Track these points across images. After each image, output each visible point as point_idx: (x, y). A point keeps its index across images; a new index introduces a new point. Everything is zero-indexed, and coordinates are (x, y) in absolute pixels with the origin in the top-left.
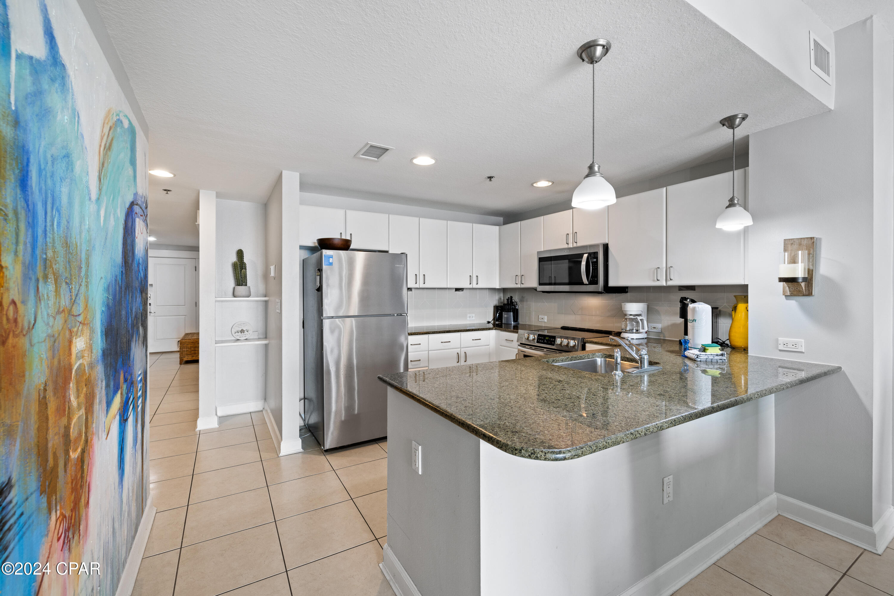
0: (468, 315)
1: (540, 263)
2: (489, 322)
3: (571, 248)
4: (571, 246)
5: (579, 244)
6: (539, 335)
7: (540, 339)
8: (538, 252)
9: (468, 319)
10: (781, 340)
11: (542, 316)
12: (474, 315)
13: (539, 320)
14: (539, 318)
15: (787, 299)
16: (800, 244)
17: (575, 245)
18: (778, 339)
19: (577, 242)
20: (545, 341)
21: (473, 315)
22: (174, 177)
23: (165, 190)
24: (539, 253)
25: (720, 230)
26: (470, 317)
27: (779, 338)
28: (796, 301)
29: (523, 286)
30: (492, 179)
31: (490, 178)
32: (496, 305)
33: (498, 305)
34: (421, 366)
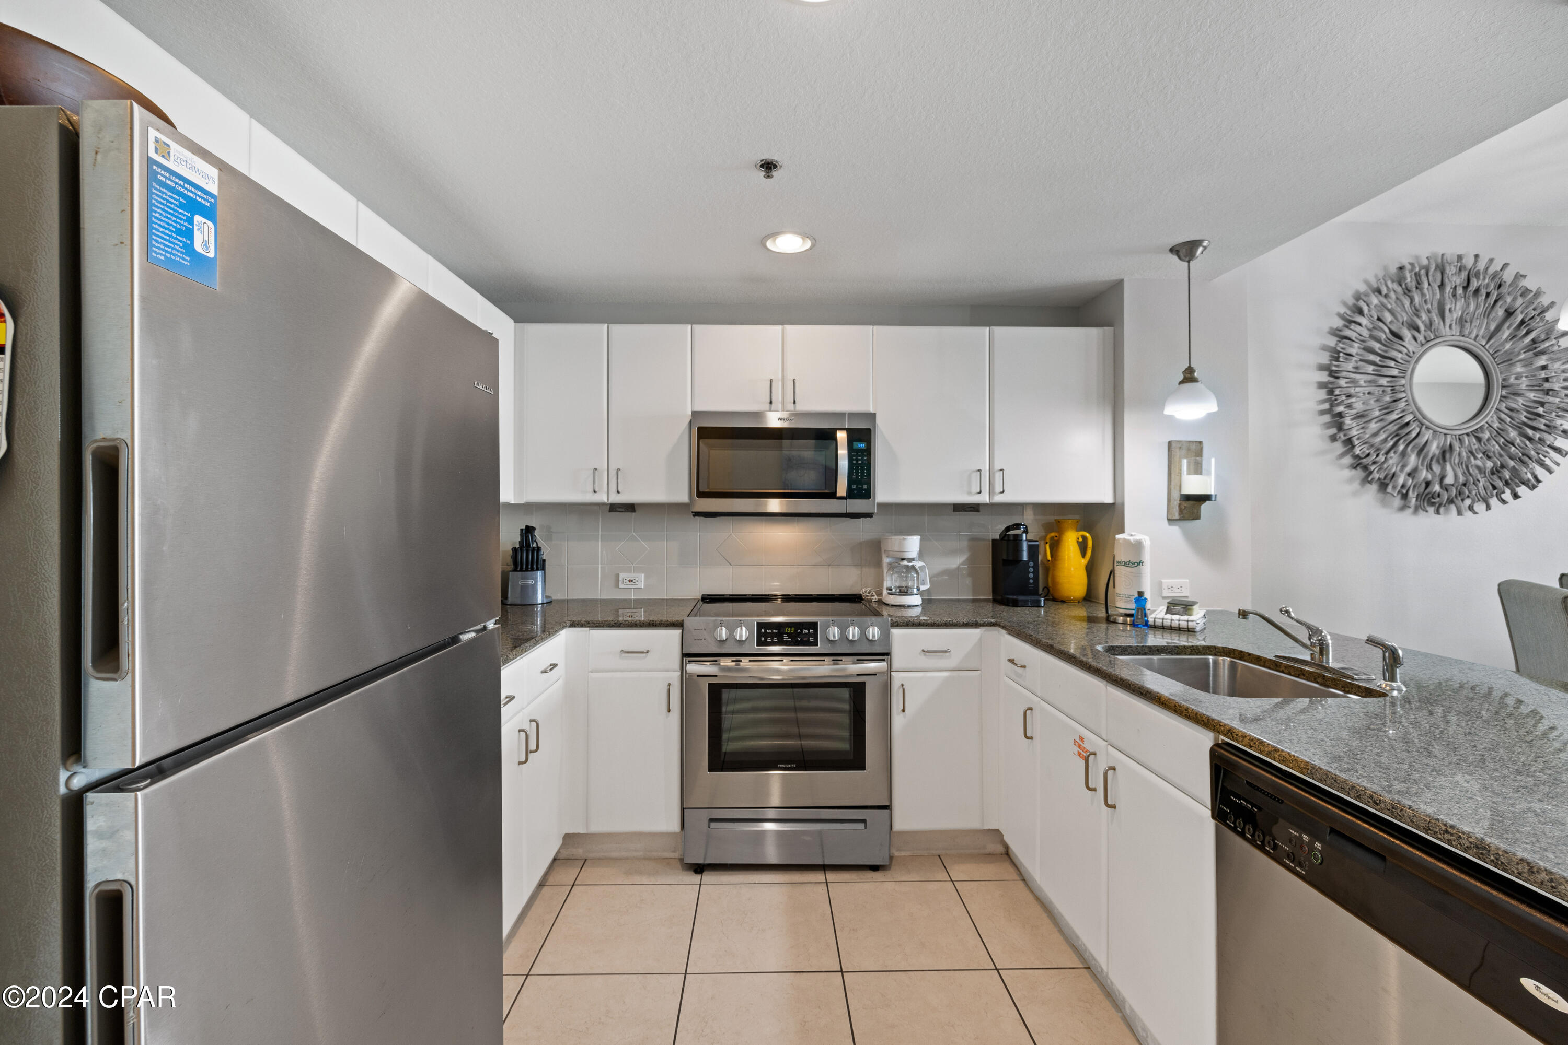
1: (702, 441)
4: (779, 408)
6: (760, 625)
7: (766, 635)
8: (693, 412)
10: (1166, 582)
11: (630, 575)
14: (618, 580)
15: (1170, 525)
16: (1189, 450)
18: (1161, 582)
19: (797, 402)
20: (786, 638)
24: (696, 414)
25: (1171, 417)
27: (1163, 581)
28: (1180, 527)
30: (774, 173)
31: (769, 166)
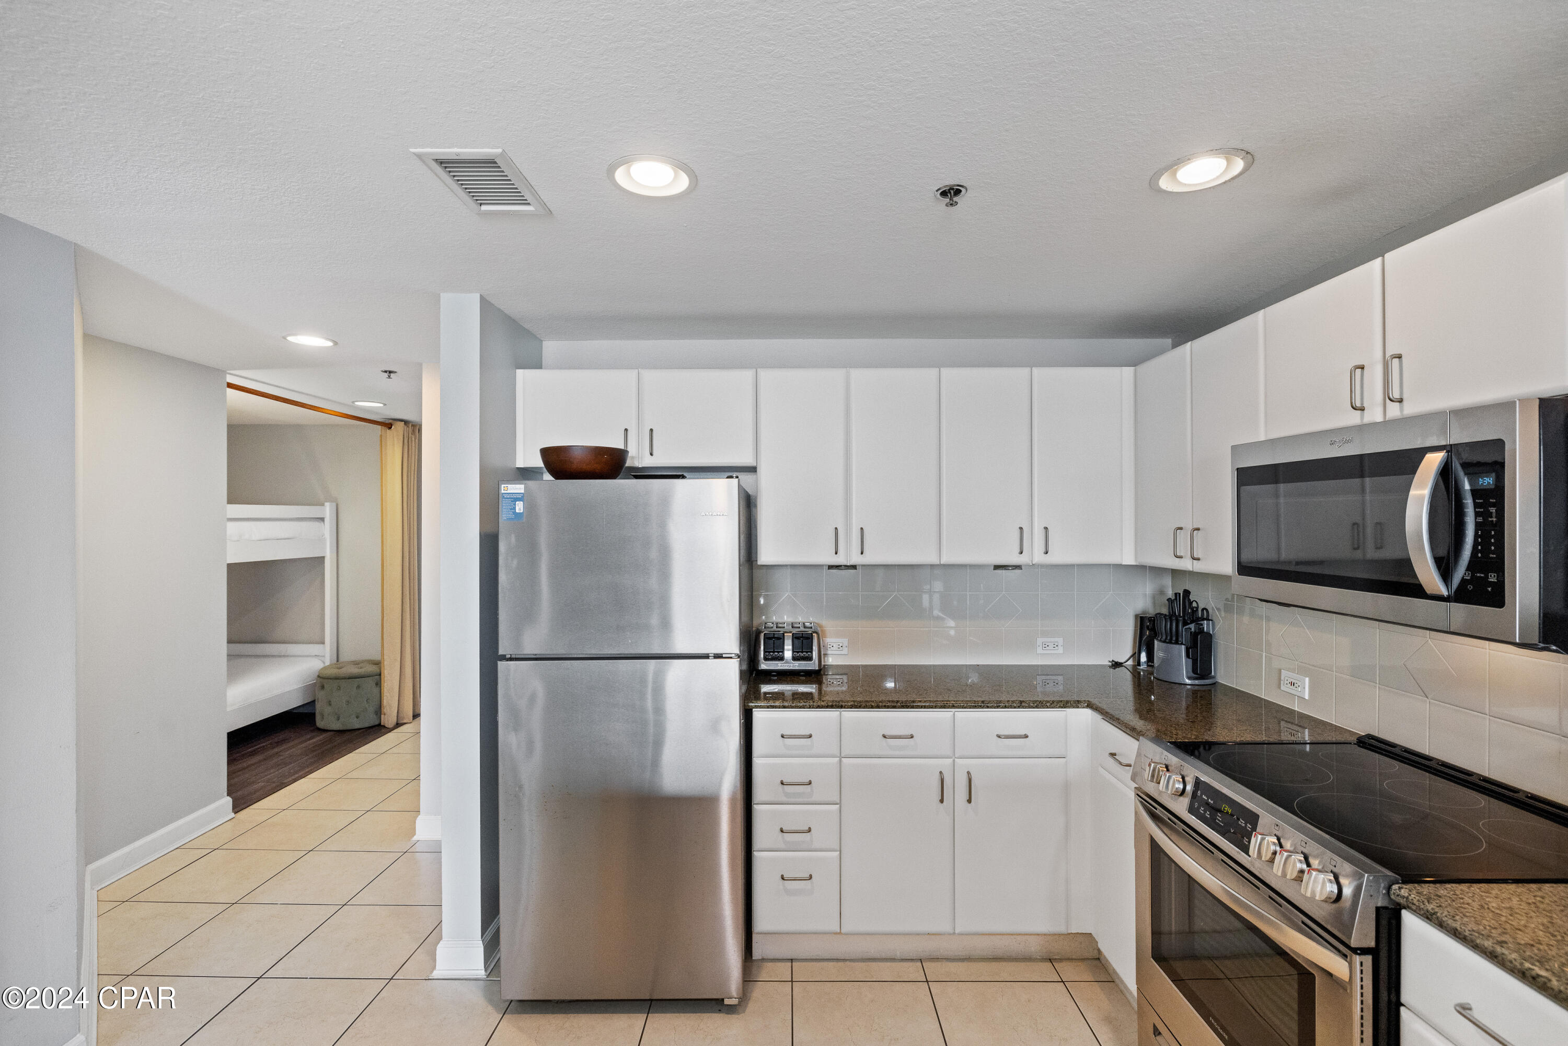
0: (1040, 641)
1: (1243, 488)
2: (1116, 665)
3: (1374, 425)
4: (1374, 415)
5: (1411, 408)
8: (1234, 448)
9: (1040, 650)
11: (1294, 677)
12: (1060, 641)
13: (1283, 688)
14: (1280, 679)
17: (1394, 411)
19: (1405, 397)
21: (1056, 639)
22: (333, 346)
23: (386, 372)
24: (1236, 450)
26: (1045, 646)
29: (1198, 567)
30: (960, 198)
31: (951, 193)
32: (1144, 612)
33: (1152, 612)
34: (815, 798)
